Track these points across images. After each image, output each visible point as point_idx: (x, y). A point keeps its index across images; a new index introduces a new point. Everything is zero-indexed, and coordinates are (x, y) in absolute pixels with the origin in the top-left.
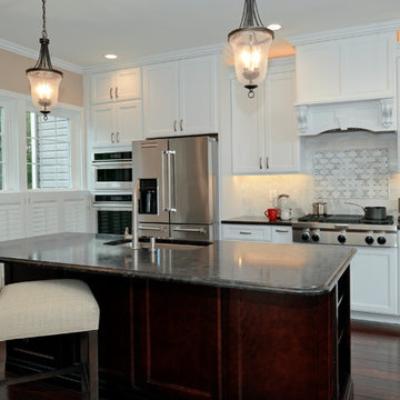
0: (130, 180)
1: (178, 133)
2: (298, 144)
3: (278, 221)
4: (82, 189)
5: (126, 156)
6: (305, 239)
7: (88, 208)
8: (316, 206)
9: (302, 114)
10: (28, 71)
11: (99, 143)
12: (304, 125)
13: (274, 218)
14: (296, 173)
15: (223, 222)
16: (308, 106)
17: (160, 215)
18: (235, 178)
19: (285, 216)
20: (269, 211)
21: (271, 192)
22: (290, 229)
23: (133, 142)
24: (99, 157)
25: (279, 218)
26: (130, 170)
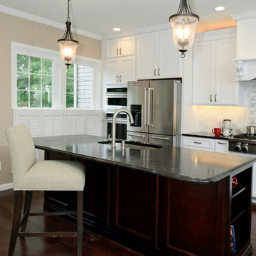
0: (126, 105)
1: (157, 77)
2: (237, 86)
3: (221, 136)
4: (99, 109)
5: (125, 90)
6: (236, 150)
7: (103, 121)
8: (249, 128)
9: (239, 66)
10: (59, 41)
11: (109, 82)
12: (241, 74)
13: (218, 135)
14: (236, 105)
15: (183, 135)
16: (244, 61)
17: (143, 128)
18: (194, 107)
19: (226, 133)
20: (215, 129)
21: (219, 117)
22: (227, 142)
23: (128, 82)
24: (109, 90)
25: (222, 135)
26: (126, 99)
